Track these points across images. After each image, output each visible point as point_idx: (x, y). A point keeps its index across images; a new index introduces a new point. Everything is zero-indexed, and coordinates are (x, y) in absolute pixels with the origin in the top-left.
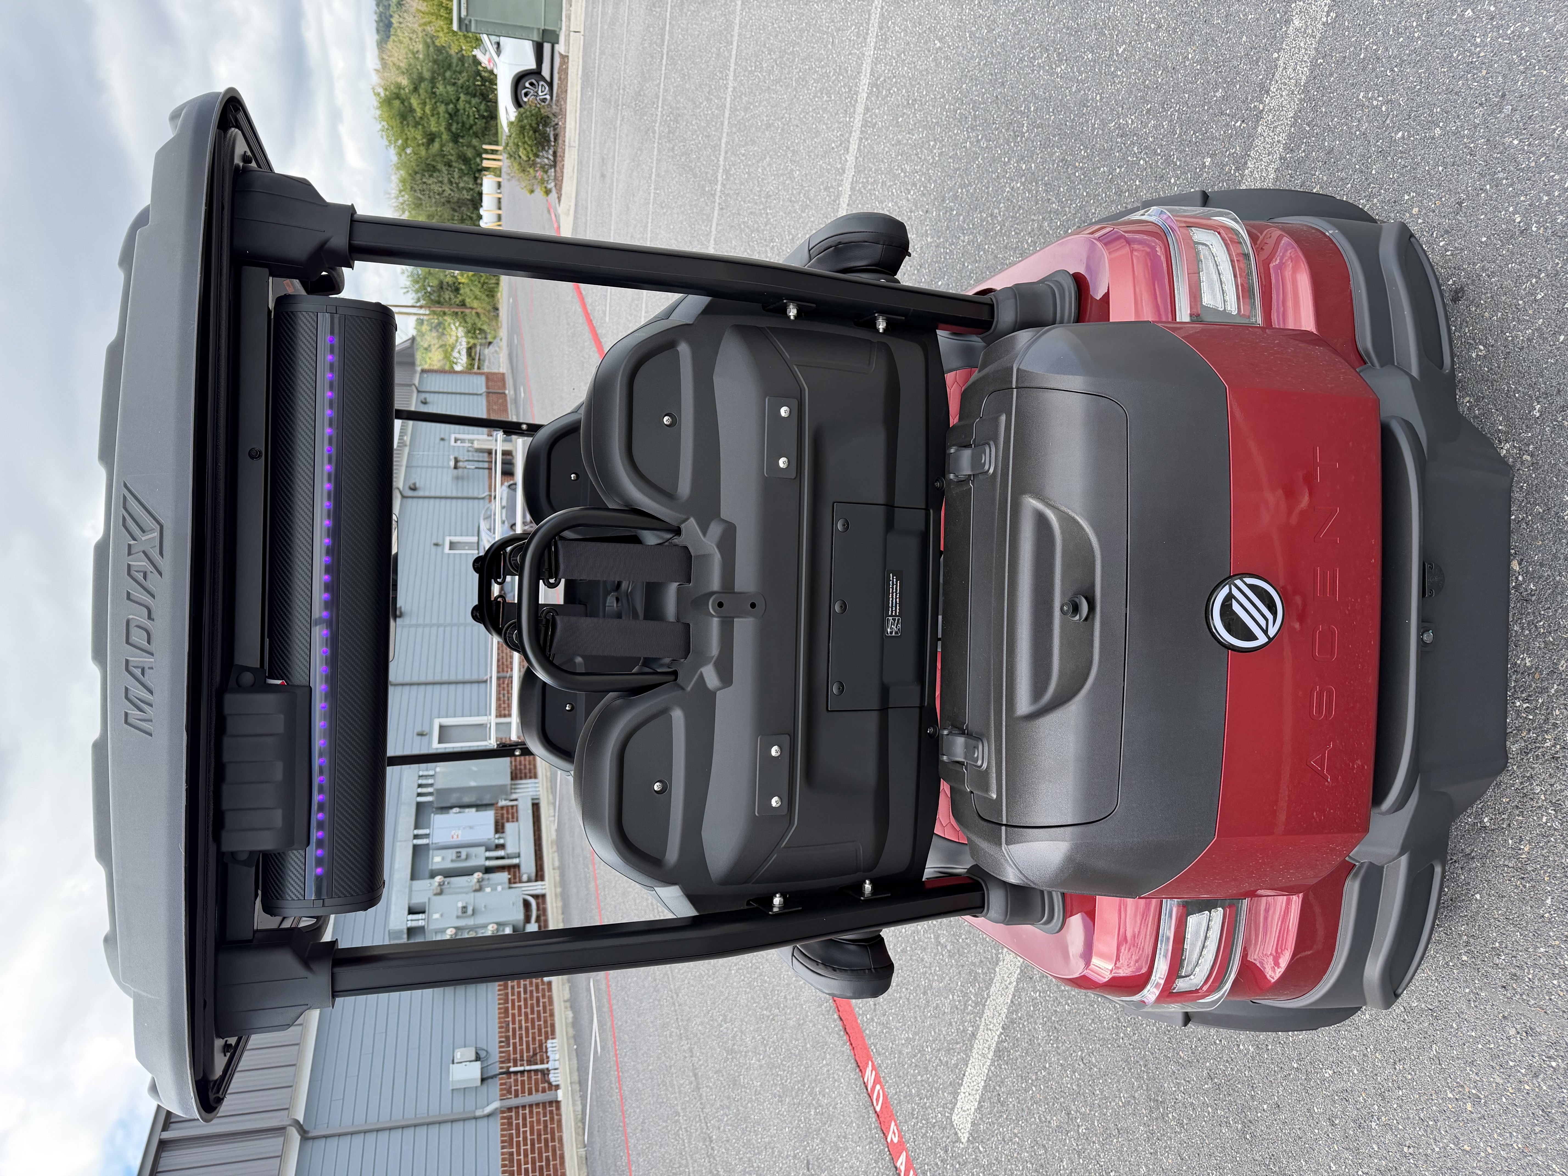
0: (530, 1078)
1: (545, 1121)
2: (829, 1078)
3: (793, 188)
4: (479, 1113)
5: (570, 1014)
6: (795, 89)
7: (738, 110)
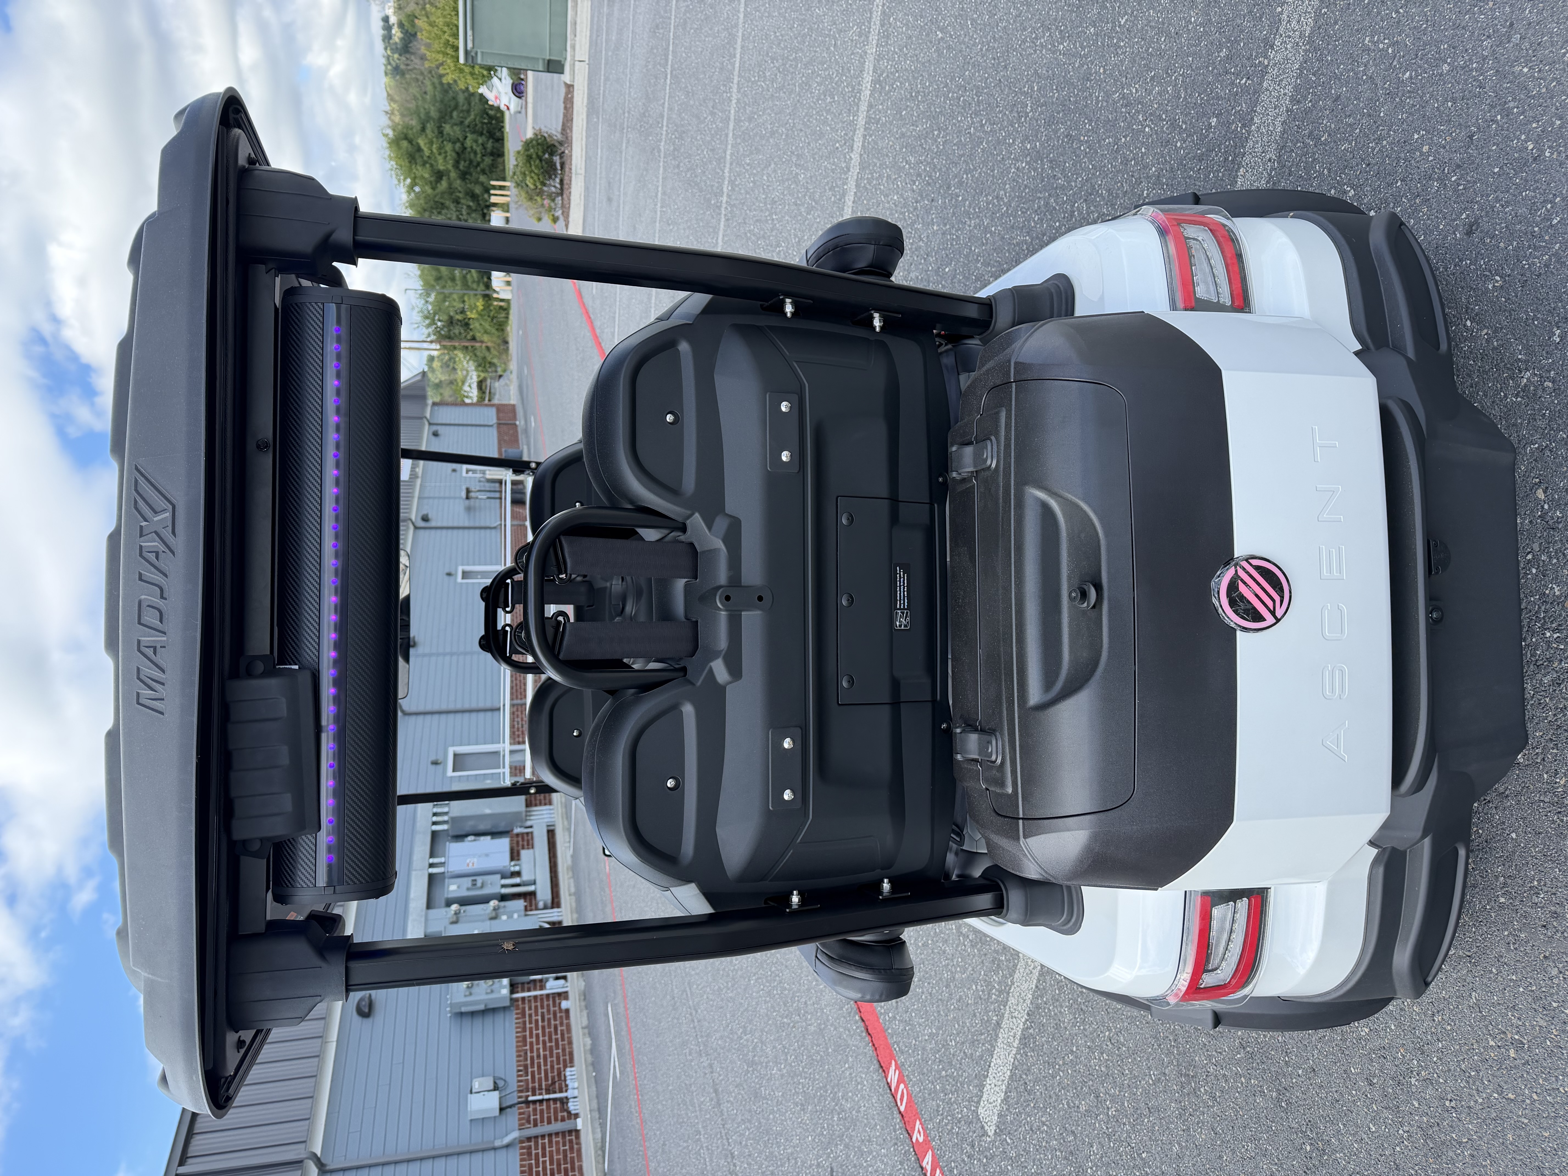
0: (548, 1107)
1: (565, 1151)
2: (851, 1081)
3: (798, 191)
4: (498, 1143)
5: (588, 1041)
6: (799, 94)
7: (742, 121)
